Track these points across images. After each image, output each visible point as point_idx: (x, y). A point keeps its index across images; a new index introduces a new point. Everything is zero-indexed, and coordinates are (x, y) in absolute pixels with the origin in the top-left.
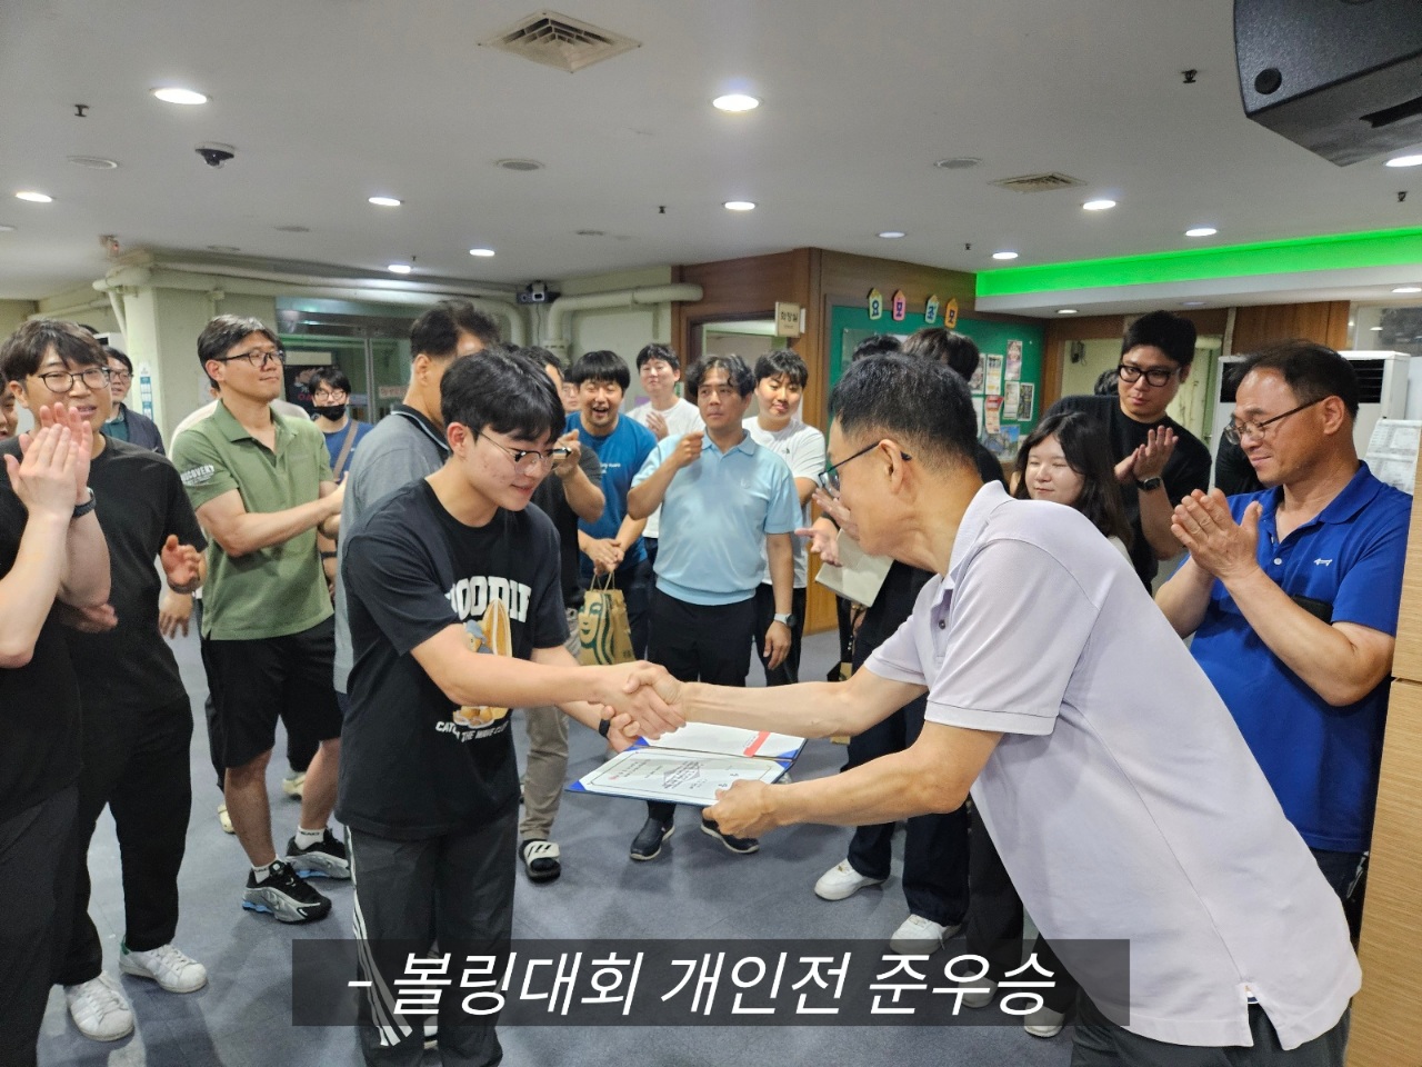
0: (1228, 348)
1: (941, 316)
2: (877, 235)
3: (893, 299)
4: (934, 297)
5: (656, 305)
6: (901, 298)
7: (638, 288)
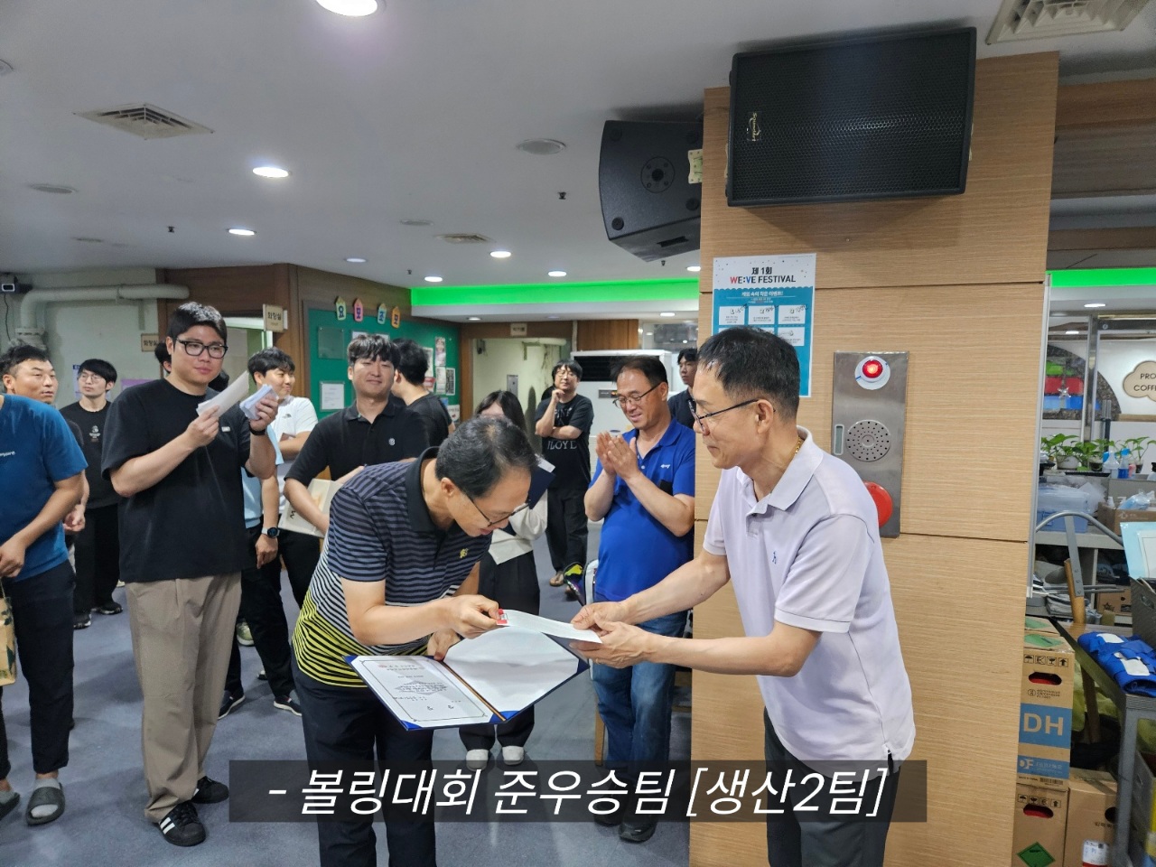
0: (574, 347)
1: (389, 318)
2: (345, 260)
3: (353, 305)
4: (383, 305)
5: (140, 302)
6: (359, 304)
7: (123, 285)
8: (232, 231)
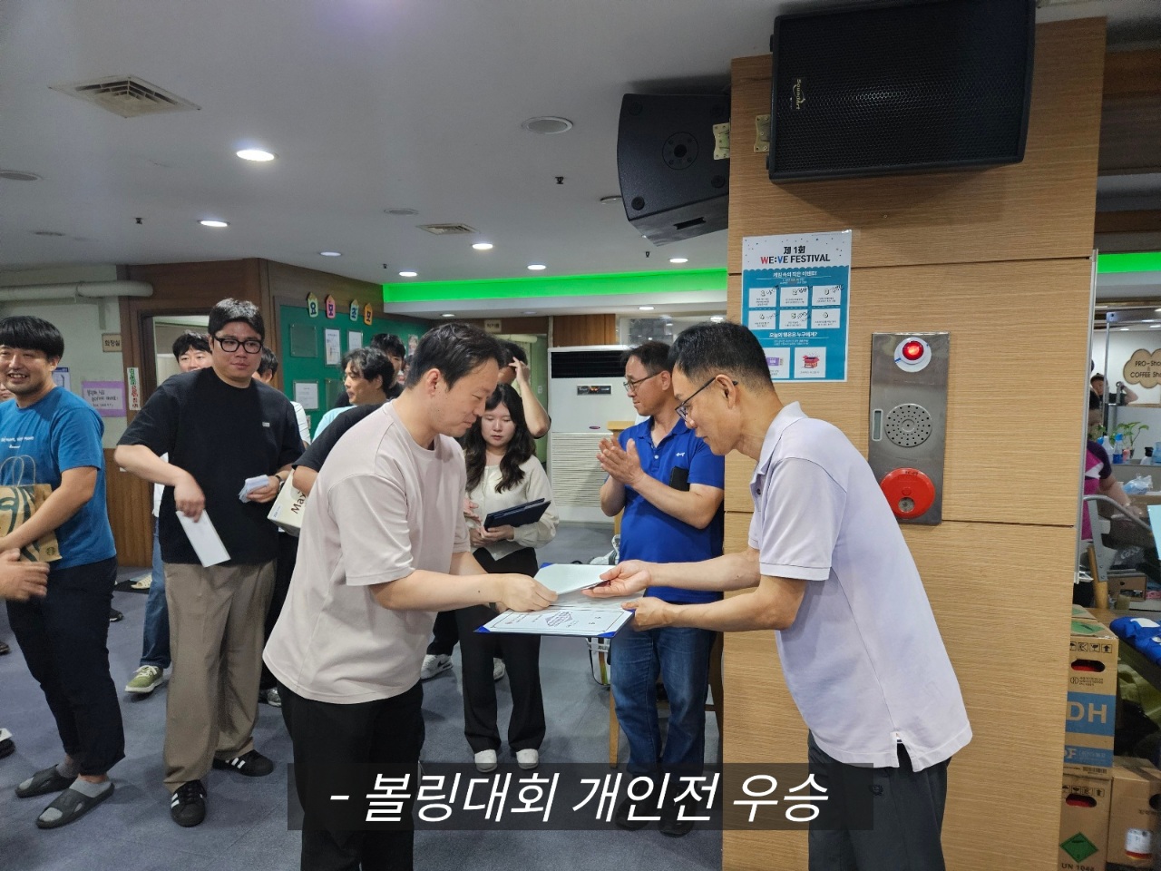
0: (551, 343)
1: (361, 316)
2: (320, 254)
3: (325, 302)
4: (355, 301)
5: (100, 300)
6: (331, 301)
7: (81, 283)
8: (204, 223)
